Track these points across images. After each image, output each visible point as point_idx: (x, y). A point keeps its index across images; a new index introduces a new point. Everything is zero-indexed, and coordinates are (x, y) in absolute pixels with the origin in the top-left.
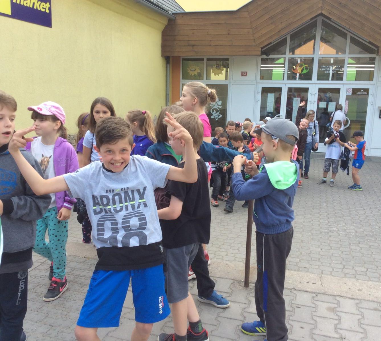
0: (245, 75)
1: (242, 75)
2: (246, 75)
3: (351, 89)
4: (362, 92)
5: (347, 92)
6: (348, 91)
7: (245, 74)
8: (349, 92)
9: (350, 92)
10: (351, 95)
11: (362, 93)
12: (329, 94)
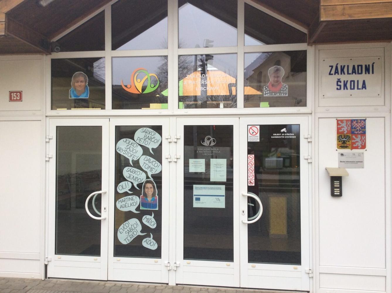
0: (17, 100)
1: (11, 100)
2: (21, 100)
3: (258, 127)
5: (249, 135)
6: (251, 131)
7: (17, 96)
8: (254, 134)
9: (257, 134)
10: (258, 141)
11: (284, 136)
12: (209, 139)
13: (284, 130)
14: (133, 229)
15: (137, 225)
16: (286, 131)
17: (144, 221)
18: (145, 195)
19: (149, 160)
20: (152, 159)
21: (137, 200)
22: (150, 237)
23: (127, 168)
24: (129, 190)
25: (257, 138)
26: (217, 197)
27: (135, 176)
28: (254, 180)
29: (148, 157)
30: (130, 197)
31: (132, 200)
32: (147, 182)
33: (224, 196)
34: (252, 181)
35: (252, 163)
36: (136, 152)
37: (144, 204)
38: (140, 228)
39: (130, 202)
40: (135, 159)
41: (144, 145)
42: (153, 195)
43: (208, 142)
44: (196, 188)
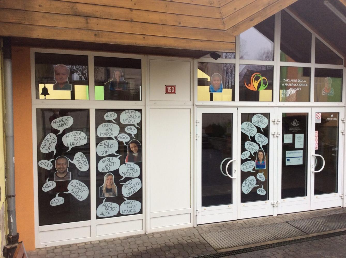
0: (172, 92)
1: (167, 92)
2: (174, 92)
3: (320, 114)
4: (332, 117)
5: (316, 119)
6: (317, 116)
7: (172, 89)
8: (319, 118)
10: (320, 122)
11: (332, 119)
12: (295, 121)
13: (332, 116)
14: (251, 183)
15: (253, 180)
16: (333, 116)
17: (258, 177)
18: (258, 160)
19: (260, 136)
20: (263, 136)
21: (253, 163)
22: (261, 187)
23: (247, 142)
24: (249, 157)
25: (320, 121)
26: (299, 158)
27: (252, 147)
28: (318, 146)
29: (260, 134)
30: (249, 161)
31: (251, 163)
32: (259, 151)
33: (302, 157)
34: (317, 147)
35: (317, 136)
36: (253, 131)
37: (258, 166)
38: (255, 182)
39: (249, 165)
40: (252, 136)
41: (257, 126)
42: (263, 159)
43: (295, 124)
44: (288, 153)
